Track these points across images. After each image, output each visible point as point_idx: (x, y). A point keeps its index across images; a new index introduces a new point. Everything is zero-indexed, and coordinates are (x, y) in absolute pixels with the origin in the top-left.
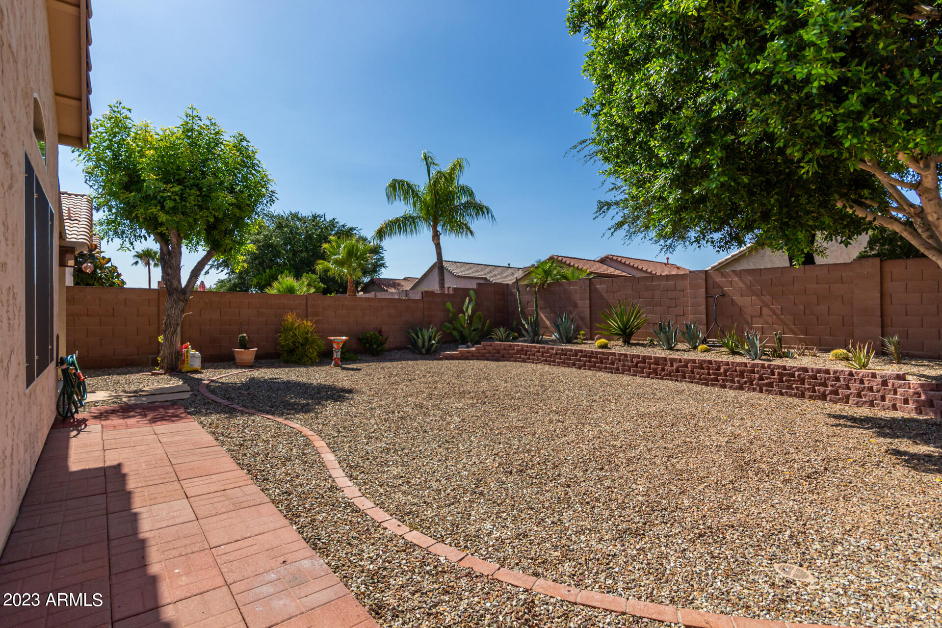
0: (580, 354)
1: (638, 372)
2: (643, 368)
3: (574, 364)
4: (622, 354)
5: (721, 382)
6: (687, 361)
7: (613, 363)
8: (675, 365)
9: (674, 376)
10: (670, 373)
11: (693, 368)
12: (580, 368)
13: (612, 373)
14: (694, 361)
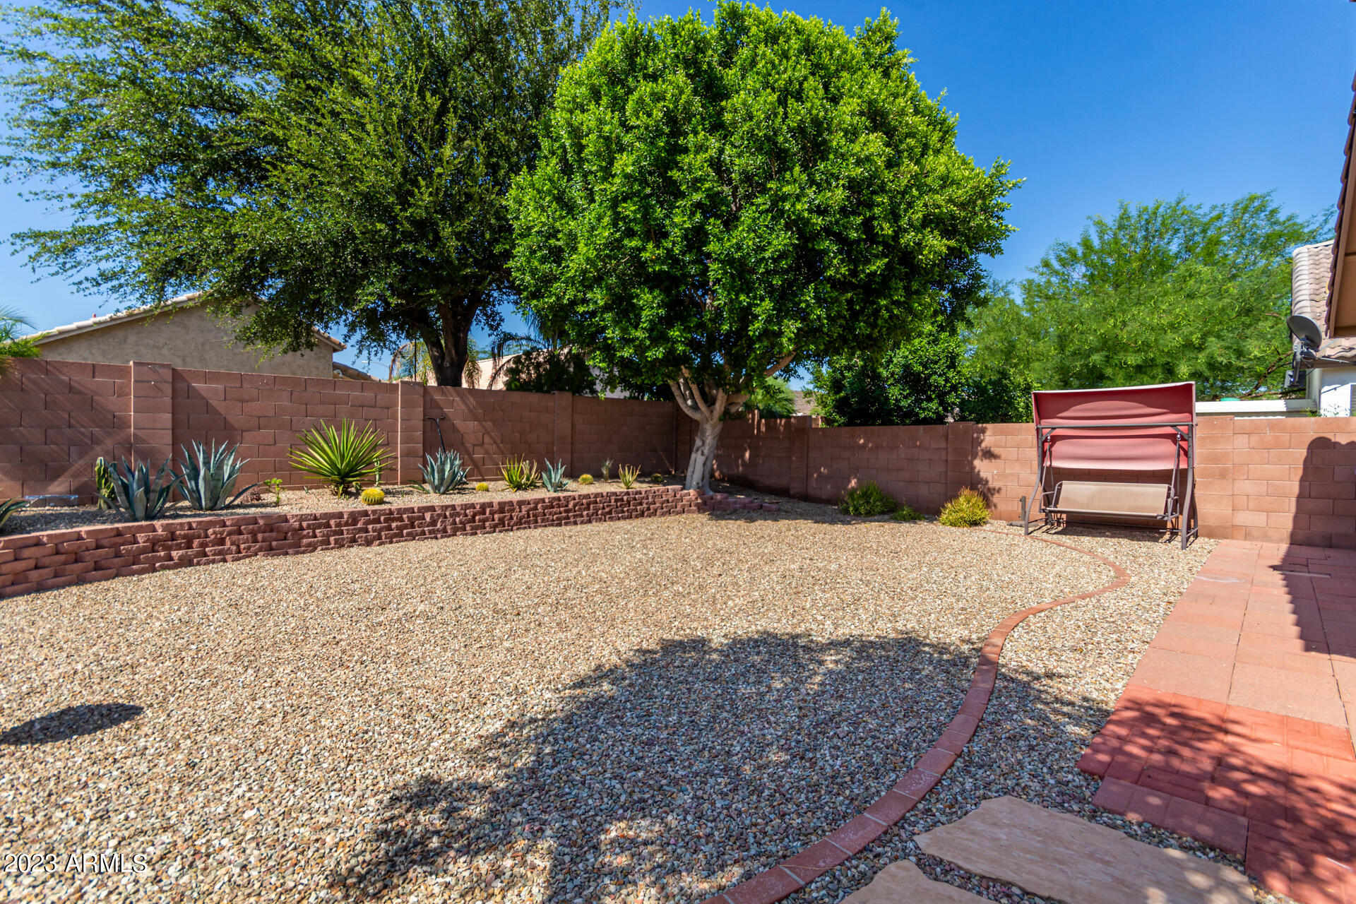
0: (363, 519)
1: (477, 528)
2: (484, 521)
3: (353, 541)
4: (447, 507)
5: (572, 520)
6: (537, 502)
7: (433, 523)
8: (524, 508)
9: (525, 523)
10: (521, 519)
11: (544, 508)
12: (369, 543)
13: (436, 538)
14: (543, 500)
